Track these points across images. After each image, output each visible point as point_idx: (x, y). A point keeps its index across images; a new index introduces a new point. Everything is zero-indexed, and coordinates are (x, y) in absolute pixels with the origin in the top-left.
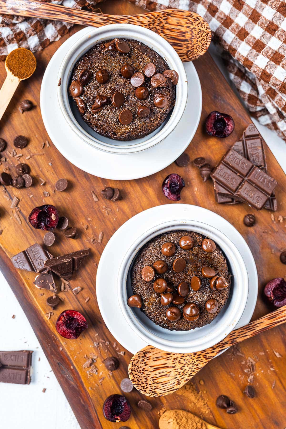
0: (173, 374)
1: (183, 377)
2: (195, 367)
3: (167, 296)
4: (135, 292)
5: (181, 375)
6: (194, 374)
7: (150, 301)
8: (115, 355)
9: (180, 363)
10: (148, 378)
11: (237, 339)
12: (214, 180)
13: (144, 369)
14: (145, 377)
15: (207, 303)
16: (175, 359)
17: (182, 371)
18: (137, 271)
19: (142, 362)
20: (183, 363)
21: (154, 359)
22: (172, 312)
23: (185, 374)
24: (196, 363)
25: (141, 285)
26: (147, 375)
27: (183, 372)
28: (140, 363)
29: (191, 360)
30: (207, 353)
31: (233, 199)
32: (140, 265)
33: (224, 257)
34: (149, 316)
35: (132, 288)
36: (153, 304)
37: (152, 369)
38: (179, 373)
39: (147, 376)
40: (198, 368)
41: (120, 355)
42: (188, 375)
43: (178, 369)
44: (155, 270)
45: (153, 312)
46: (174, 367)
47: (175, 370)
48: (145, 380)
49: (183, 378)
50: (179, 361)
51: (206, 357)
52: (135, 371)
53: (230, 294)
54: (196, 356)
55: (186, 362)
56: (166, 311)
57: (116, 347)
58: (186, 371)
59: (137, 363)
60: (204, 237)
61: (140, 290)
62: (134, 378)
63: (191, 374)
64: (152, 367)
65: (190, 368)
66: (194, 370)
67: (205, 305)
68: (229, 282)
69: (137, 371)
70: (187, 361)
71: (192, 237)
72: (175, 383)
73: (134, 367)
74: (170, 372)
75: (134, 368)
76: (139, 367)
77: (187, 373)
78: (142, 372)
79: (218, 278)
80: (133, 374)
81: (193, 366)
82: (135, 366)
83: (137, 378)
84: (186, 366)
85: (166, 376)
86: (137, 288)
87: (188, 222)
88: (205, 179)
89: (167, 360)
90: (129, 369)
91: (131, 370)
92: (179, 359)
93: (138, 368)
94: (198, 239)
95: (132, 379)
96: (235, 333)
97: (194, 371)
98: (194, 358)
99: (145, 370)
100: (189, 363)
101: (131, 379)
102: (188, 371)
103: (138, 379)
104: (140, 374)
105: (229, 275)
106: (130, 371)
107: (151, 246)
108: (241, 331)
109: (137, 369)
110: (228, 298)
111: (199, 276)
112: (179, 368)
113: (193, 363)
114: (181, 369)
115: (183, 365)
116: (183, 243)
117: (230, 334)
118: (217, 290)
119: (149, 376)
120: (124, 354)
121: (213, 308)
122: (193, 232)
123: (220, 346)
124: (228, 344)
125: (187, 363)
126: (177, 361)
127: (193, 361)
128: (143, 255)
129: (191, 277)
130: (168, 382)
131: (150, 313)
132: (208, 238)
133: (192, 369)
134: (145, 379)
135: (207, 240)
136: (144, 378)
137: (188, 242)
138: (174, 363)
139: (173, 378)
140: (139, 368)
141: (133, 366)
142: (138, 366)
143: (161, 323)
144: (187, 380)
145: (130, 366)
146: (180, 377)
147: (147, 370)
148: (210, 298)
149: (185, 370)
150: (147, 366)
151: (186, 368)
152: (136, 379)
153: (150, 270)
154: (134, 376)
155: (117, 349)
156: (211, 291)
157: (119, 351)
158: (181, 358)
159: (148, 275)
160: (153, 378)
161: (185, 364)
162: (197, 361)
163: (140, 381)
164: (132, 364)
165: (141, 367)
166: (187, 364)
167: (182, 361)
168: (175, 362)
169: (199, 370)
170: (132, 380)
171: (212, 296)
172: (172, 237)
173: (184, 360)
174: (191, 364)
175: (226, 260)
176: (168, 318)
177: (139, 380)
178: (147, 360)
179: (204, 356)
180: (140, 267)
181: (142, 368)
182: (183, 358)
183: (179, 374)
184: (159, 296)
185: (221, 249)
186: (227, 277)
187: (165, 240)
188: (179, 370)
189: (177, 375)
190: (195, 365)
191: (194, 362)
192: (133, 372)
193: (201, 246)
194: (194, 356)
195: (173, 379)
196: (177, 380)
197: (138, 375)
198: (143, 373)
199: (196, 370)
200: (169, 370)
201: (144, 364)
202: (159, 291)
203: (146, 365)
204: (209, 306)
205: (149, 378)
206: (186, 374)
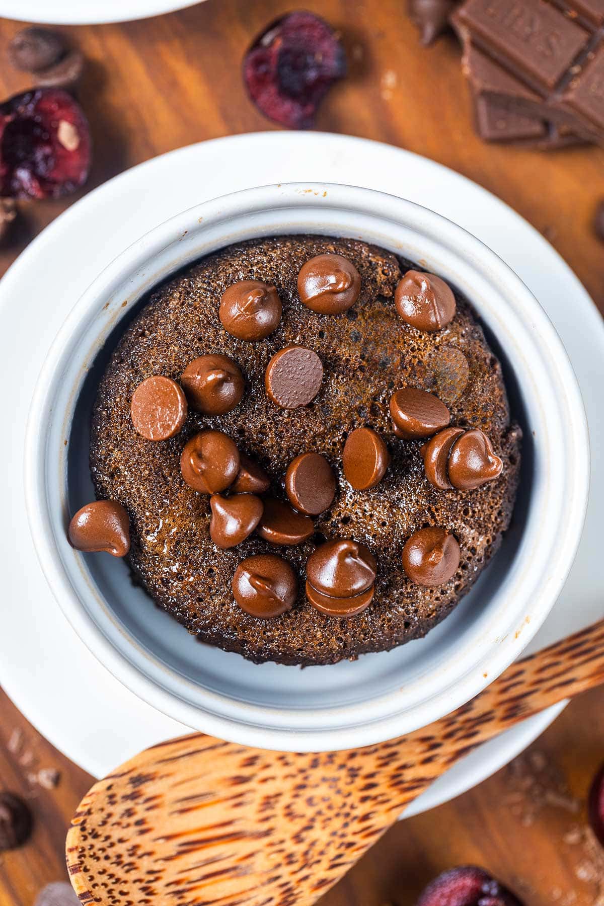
0: (262, 863)
1: (305, 872)
2: (356, 826)
3: (239, 506)
4: (104, 490)
5: (295, 867)
6: (353, 856)
7: (168, 528)
8: (14, 786)
9: (290, 814)
10: (154, 885)
11: (529, 699)
12: (465, 35)
13: (136, 847)
14: (140, 881)
15: (412, 543)
16: (268, 802)
17: (303, 847)
18: (114, 402)
19: (126, 820)
20: (303, 816)
21: (179, 806)
22: (255, 576)
23: (316, 858)
24: (362, 809)
25: (127, 461)
26: (151, 872)
27: (306, 853)
28: (118, 824)
29: (338, 800)
30: (404, 767)
31: (547, 125)
32: (125, 376)
33: (490, 355)
34: (162, 593)
35: (93, 476)
36: (178, 543)
37: (171, 847)
38: (290, 856)
39: (152, 877)
40: (368, 832)
41: (38, 785)
42: (325, 864)
43: (282, 842)
44: (190, 395)
45: (179, 576)
46: (268, 833)
47: (271, 844)
48: (142, 896)
49: (306, 878)
50: (288, 807)
51: (401, 782)
52: (98, 859)
53: (514, 513)
54: (360, 782)
55: (316, 809)
56: (231, 573)
57: (21, 750)
58: (319, 847)
59: (104, 823)
60: (405, 265)
61: (122, 483)
62: (94, 886)
63: (340, 856)
64: (168, 838)
65: (334, 834)
66: (350, 839)
67: (401, 553)
68: (512, 459)
69: (107, 858)
70: (322, 806)
71: (353, 261)
72: (270, 899)
73: (90, 841)
74: (251, 855)
75: (92, 847)
76: (114, 839)
77: (322, 853)
78: (126, 859)
79: (458, 437)
80: (86, 870)
81: (346, 825)
82: (96, 836)
83: (105, 885)
84: (318, 825)
85: (232, 873)
86: (111, 476)
87: (337, 195)
88: (429, 30)
89: (237, 805)
90: (71, 850)
91: (76, 854)
92: (285, 800)
93: (107, 843)
94: (379, 270)
95: (85, 890)
96: (520, 673)
97: (350, 845)
98: (352, 787)
99: (140, 852)
100: (330, 814)
101: (78, 892)
102: (328, 844)
103: (110, 891)
104: (119, 872)
105: (509, 430)
106: (72, 859)
107: (177, 295)
108: (547, 661)
109: (103, 850)
110: (504, 527)
111: (381, 429)
112: (287, 836)
113: (347, 809)
114: (297, 838)
115: (303, 823)
116: (312, 288)
117: (499, 680)
118: (456, 489)
119: (157, 879)
120: (57, 780)
121: (434, 564)
122: (361, 242)
123: (460, 734)
124: (492, 723)
125: (319, 813)
126: (279, 809)
127: (344, 805)
128: (143, 335)
129: (345, 435)
130: (244, 897)
131: (165, 583)
132: (423, 271)
133: (343, 836)
134: (144, 889)
135: (419, 276)
136: (139, 885)
137: (332, 279)
138: (266, 819)
139: (265, 879)
140: (112, 845)
141: (85, 838)
142: (108, 838)
143: (209, 626)
144: (322, 883)
145: (73, 838)
146: (294, 873)
147: (150, 854)
148: (426, 525)
149: (313, 844)
150: (147, 836)
151: (319, 834)
152: (101, 892)
153: (166, 394)
154: (92, 878)
155: (26, 759)
156: (431, 492)
157: (35, 766)
158: (296, 796)
159: (158, 414)
160: (177, 883)
161: (313, 820)
162: (364, 800)
163: (118, 897)
164: (83, 829)
165: (121, 841)
166: (319, 819)
167: (300, 806)
168: (268, 813)
169: (373, 840)
170: (83, 896)
171: (433, 516)
172: (265, 259)
173: (310, 802)
174: (337, 815)
175: (498, 366)
176: (244, 605)
177: (116, 894)
178: (149, 809)
179: (394, 777)
180: (128, 386)
181: (128, 845)
182: (301, 792)
183: (290, 863)
184: (203, 508)
185: (477, 320)
186: (501, 440)
187: (237, 271)
188: (290, 847)
189: (278, 866)
190: (355, 818)
191: (352, 807)
192: (89, 862)
193: (392, 299)
194: (349, 780)
195: (263, 884)
196: (282, 886)
197: (111, 876)
198: (132, 867)
199: (360, 840)
200: (243, 847)
201: (134, 829)
202: (202, 485)
203: (143, 832)
204: (416, 557)
205: (158, 886)
206: (318, 862)
